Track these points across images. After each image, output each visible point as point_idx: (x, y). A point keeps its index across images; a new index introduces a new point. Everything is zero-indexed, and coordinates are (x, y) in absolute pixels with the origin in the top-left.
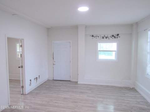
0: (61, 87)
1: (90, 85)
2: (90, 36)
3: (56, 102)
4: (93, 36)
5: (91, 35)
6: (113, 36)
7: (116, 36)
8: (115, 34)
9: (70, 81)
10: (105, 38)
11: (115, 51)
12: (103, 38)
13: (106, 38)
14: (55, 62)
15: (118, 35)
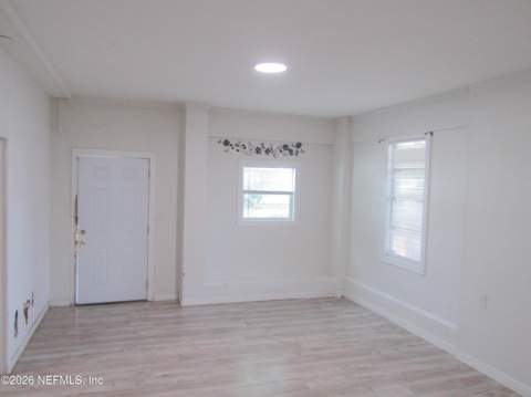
0: (132, 324)
1: (222, 304)
2: (220, 142)
3: (164, 376)
4: (226, 143)
5: (223, 141)
6: (286, 147)
7: (295, 150)
8: (291, 141)
9: (145, 301)
10: (263, 152)
11: (290, 193)
12: (258, 151)
13: (267, 151)
14: (83, 232)
15: (299, 145)
